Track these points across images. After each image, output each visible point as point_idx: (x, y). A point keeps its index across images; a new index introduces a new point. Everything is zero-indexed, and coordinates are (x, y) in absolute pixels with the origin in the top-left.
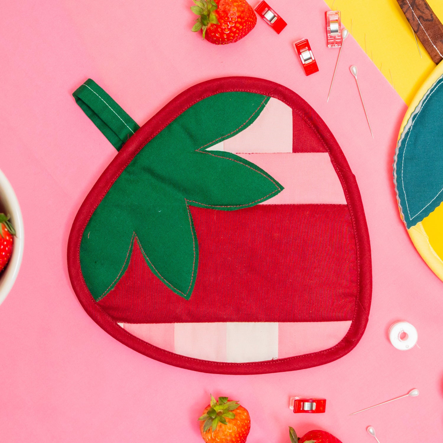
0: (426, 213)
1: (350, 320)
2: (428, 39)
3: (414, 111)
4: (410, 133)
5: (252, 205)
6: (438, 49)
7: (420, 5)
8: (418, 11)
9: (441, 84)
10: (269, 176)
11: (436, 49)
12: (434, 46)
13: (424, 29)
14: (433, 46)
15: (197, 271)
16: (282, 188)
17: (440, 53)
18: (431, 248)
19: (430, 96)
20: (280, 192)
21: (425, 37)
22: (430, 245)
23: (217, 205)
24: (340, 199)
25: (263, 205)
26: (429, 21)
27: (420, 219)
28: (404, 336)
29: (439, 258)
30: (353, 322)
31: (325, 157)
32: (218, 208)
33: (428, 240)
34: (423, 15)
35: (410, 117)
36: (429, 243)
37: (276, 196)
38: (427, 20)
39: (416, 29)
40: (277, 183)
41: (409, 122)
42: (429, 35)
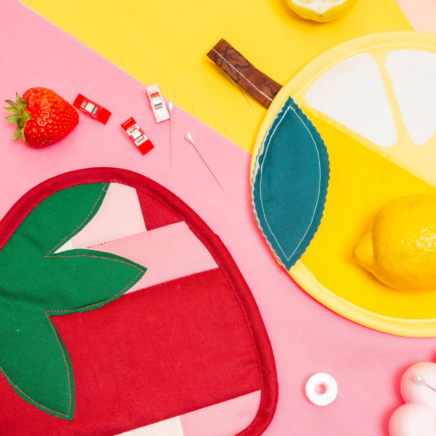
0: (302, 249)
1: (259, 390)
2: (252, 86)
3: (259, 154)
4: (261, 176)
5: (117, 296)
6: (266, 94)
7: (232, 54)
8: (232, 61)
9: (278, 124)
10: (127, 261)
11: (264, 94)
12: (261, 92)
13: (244, 77)
14: (259, 92)
15: (74, 384)
16: (145, 269)
17: (269, 98)
18: (321, 285)
19: (271, 138)
20: (143, 274)
21: (249, 85)
22: (318, 283)
23: (80, 307)
24: (211, 264)
25: (130, 293)
26: (247, 67)
27: (297, 257)
28: (323, 389)
29: (332, 293)
30: (262, 391)
31: (182, 226)
32: (82, 310)
33: (314, 278)
34: (239, 63)
35: (256, 160)
36: (316, 280)
37: (141, 280)
38: (244, 67)
39: (236, 78)
40: (139, 266)
41: (256, 165)
42: (252, 82)
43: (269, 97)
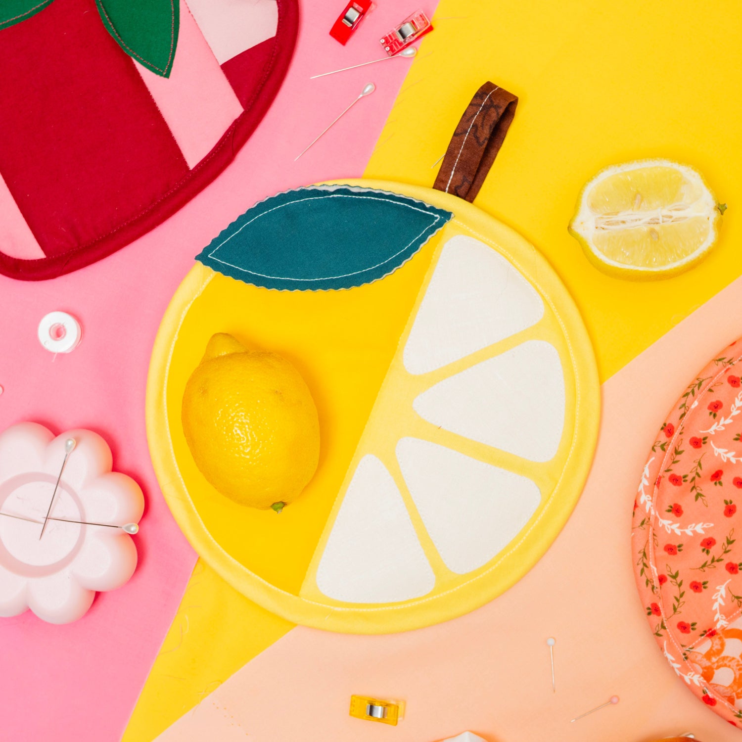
0: (227, 271)
1: (45, 253)
2: (456, 157)
3: (352, 187)
4: (322, 198)
5: (127, 51)
6: (452, 180)
7: (490, 116)
8: (481, 119)
9: (410, 206)
10: (174, 50)
11: (451, 177)
12: (453, 173)
13: (464, 142)
14: (452, 170)
15: (9, 26)
16: (167, 76)
17: (448, 185)
18: (189, 306)
19: (385, 201)
20: (161, 75)
21: (456, 152)
22: (192, 302)
23: (104, 8)
24: (193, 158)
25: (134, 65)
26: (478, 142)
27: (216, 267)
28: (58, 333)
29: (181, 323)
30: (45, 259)
31: (236, 110)
32: (101, 11)
33: (196, 296)
34: (480, 129)
35: (342, 186)
36: (194, 299)
37: (153, 74)
38: (477, 138)
39: (459, 131)
40: (170, 67)
41: (334, 186)
42: (462, 155)
43: (450, 185)
